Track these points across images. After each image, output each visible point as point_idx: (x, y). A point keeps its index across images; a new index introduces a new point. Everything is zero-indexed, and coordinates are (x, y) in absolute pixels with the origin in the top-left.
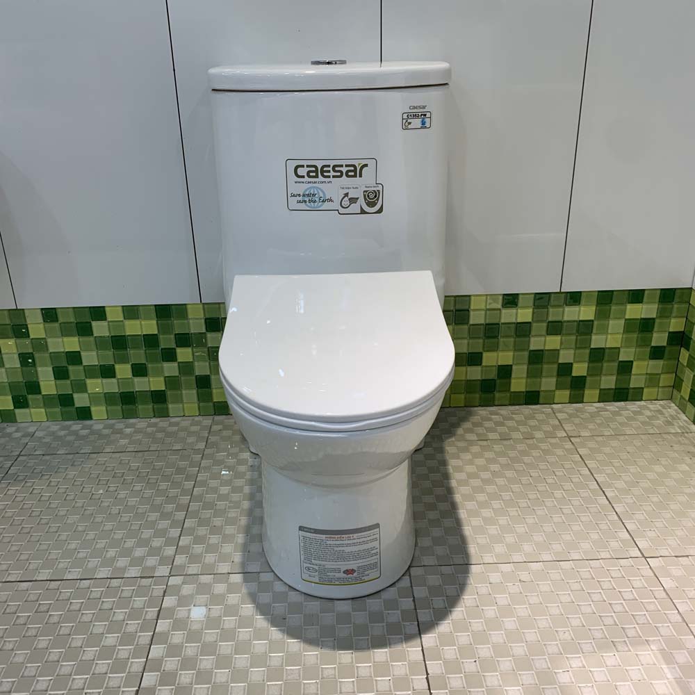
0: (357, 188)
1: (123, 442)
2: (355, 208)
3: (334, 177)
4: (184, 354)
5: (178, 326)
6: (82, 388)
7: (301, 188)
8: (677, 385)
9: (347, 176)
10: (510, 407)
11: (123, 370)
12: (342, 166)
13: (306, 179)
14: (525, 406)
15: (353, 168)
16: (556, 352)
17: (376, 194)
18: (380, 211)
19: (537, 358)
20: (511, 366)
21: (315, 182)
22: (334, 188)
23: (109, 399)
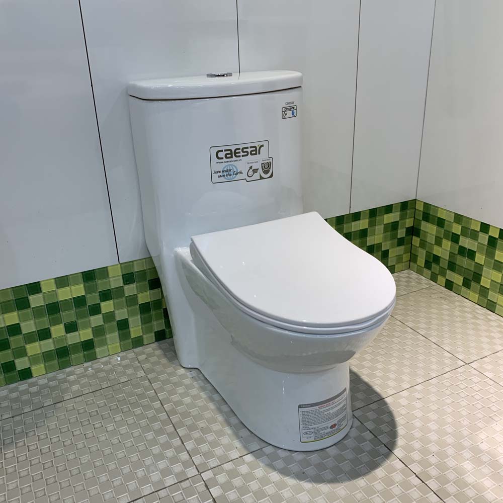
0: (257, 162)
1: (75, 387)
2: (257, 176)
3: (243, 156)
4: (107, 306)
5: (101, 285)
6: (22, 353)
7: (221, 167)
8: (413, 258)
11: (58, 331)
12: (247, 148)
13: (225, 160)
15: (254, 149)
17: (269, 165)
18: (271, 176)
22: (242, 164)
23: (47, 356)
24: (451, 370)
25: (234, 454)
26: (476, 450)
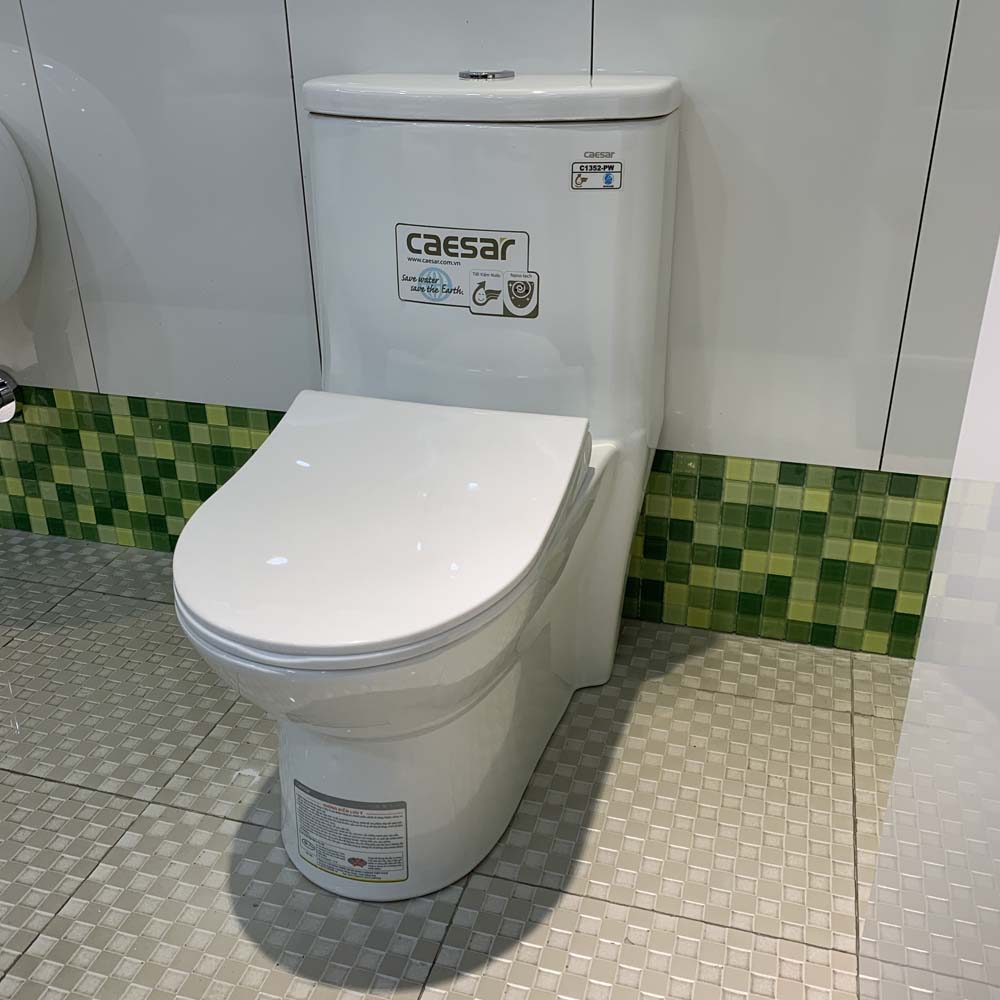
0: (498, 276)
2: (496, 306)
3: (463, 255)
7: (416, 269)
9: (484, 256)
10: (784, 643)
12: (475, 240)
14: (809, 646)
15: (491, 245)
16: (866, 571)
17: (528, 288)
18: (534, 314)
19: (834, 572)
20: (790, 578)
21: (436, 262)
24: (797, 939)
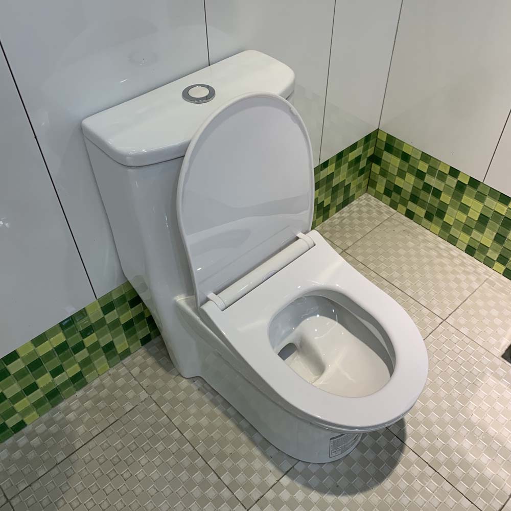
4: (89, 341)
8: (372, 183)
11: (44, 380)
23: (38, 405)
24: (432, 330)
25: (271, 480)
26: (469, 424)
